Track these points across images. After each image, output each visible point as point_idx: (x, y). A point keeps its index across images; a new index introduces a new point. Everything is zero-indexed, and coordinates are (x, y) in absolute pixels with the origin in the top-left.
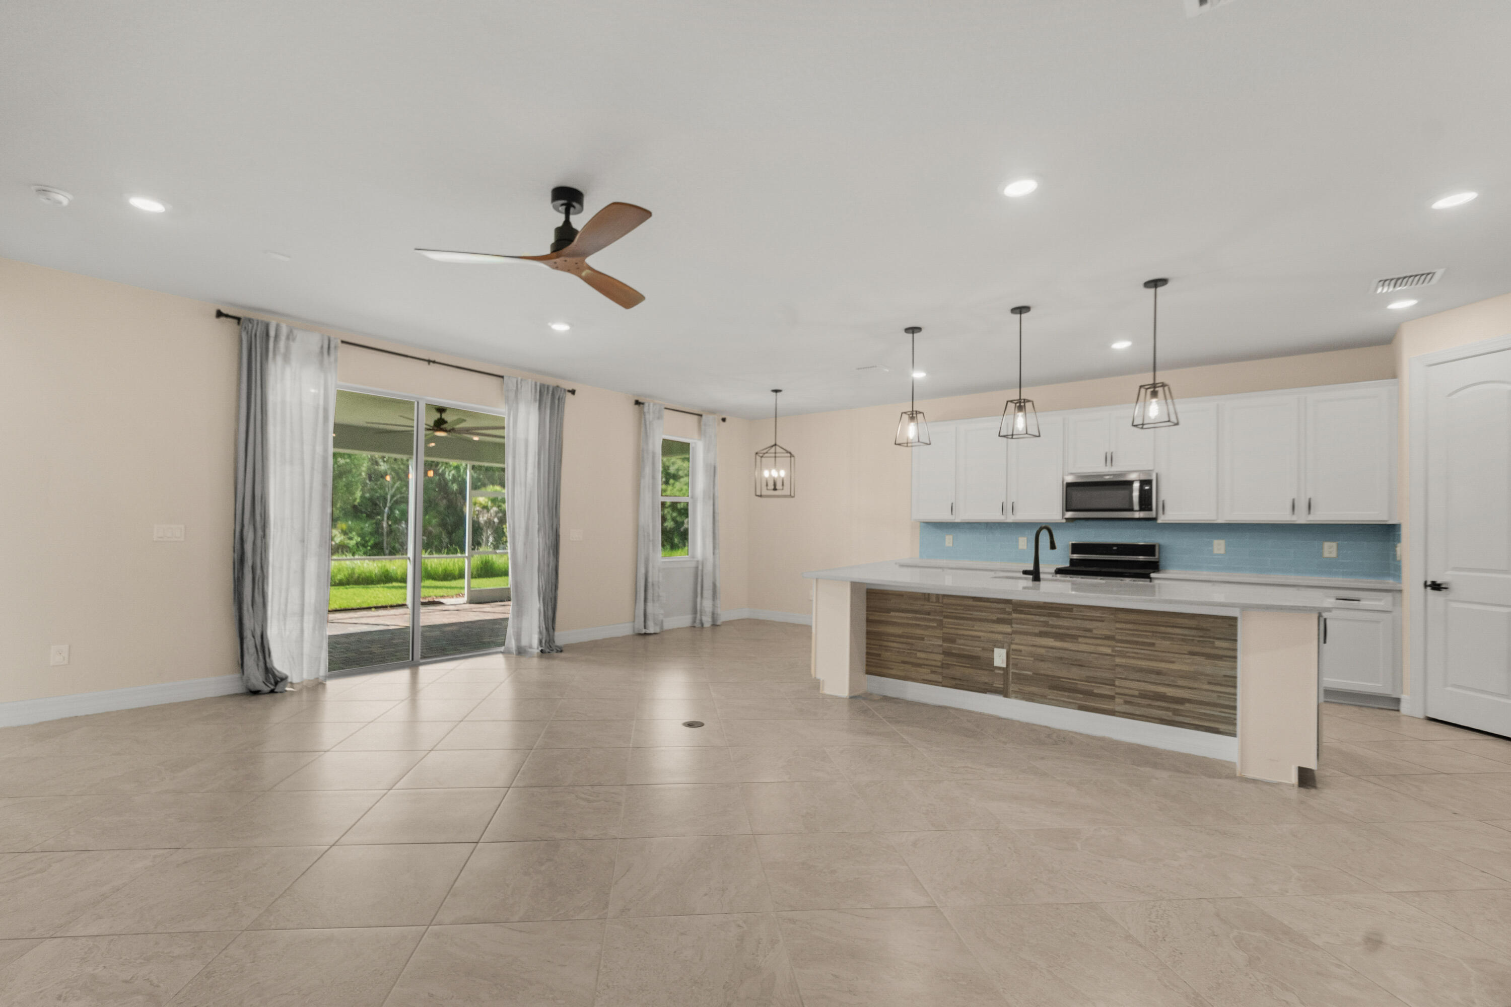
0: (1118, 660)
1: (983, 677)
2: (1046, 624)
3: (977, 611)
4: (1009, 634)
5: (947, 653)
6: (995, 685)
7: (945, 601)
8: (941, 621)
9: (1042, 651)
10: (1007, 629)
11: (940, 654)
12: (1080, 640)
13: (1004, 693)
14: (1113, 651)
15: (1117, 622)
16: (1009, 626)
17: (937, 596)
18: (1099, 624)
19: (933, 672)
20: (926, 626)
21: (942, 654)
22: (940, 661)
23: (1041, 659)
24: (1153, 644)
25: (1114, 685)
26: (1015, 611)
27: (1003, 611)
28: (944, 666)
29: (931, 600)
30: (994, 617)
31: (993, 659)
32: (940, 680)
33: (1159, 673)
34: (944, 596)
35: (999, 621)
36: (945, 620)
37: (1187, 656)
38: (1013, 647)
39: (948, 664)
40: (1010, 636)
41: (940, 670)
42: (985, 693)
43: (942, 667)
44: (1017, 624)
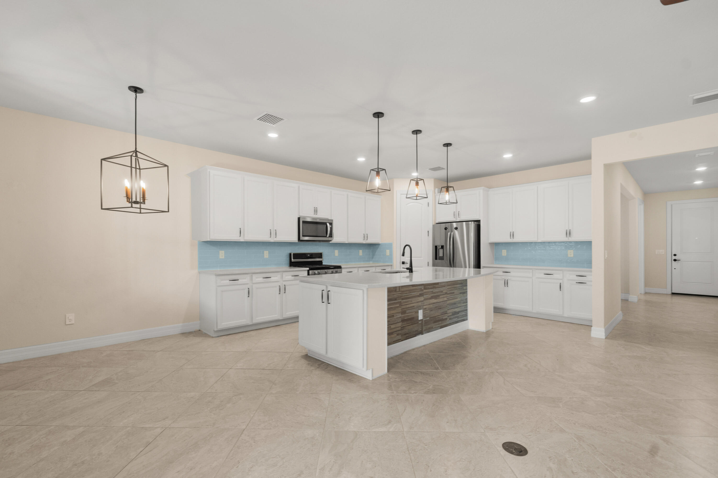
0: (448, 302)
1: (415, 328)
2: (433, 292)
3: (413, 292)
4: (423, 301)
5: (403, 321)
6: (419, 330)
7: (403, 290)
8: (401, 302)
9: (431, 306)
10: (422, 299)
11: (400, 322)
12: (441, 297)
13: (421, 333)
14: (447, 298)
15: (448, 286)
16: (423, 297)
17: (399, 287)
18: (444, 288)
19: (398, 335)
20: (395, 307)
21: (401, 322)
22: (400, 327)
23: (431, 310)
24: (454, 293)
25: (447, 313)
26: (425, 289)
27: (422, 290)
28: (403, 328)
29: (397, 291)
30: (418, 294)
31: (418, 316)
32: (400, 338)
33: (455, 304)
34: (402, 286)
35: (421, 295)
36: (402, 301)
37: (459, 295)
38: (425, 307)
39: (403, 327)
40: (423, 302)
41: (400, 332)
42: (416, 336)
43: (401, 330)
44: (425, 295)
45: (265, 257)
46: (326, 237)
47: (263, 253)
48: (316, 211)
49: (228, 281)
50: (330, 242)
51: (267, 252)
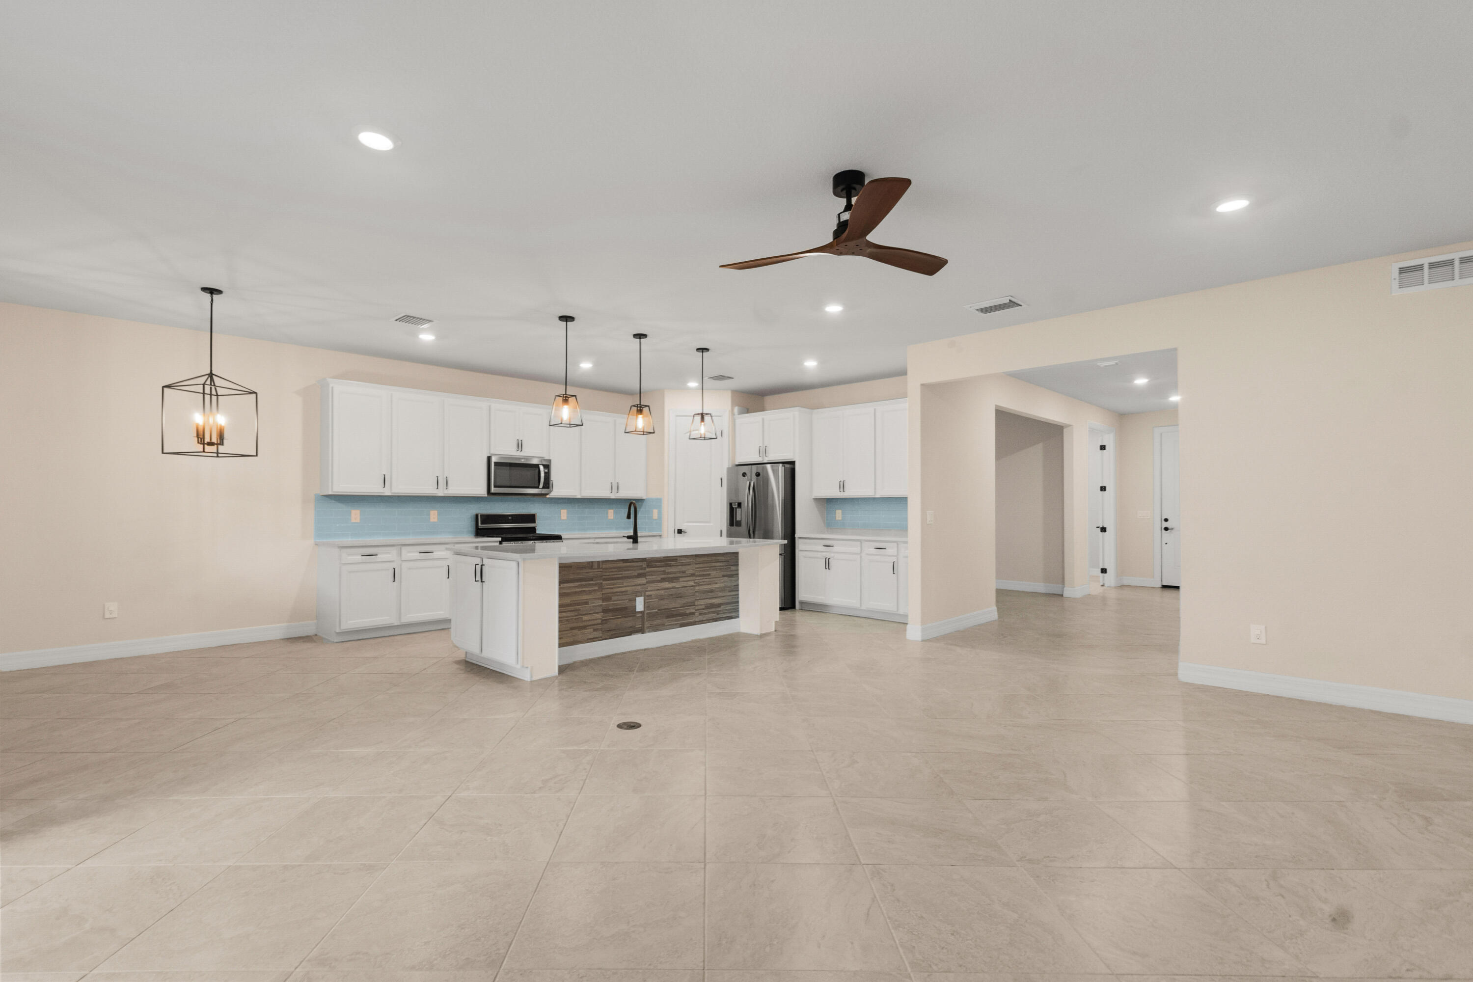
0: (697, 588)
1: (628, 622)
2: (664, 572)
3: (625, 571)
4: (645, 585)
5: (605, 611)
6: (637, 626)
7: (604, 566)
8: (602, 583)
9: (662, 592)
10: (643, 580)
11: (600, 612)
12: (681, 579)
13: (642, 631)
14: (695, 583)
15: (696, 564)
16: (644, 578)
17: (599, 562)
18: (689, 567)
19: (595, 630)
20: (590, 590)
21: (602, 612)
22: (600, 619)
23: (661, 598)
24: (709, 575)
25: (695, 605)
26: (648, 566)
27: (641, 568)
28: (604, 622)
29: (593, 568)
30: (635, 573)
31: (636, 606)
32: (601, 635)
33: (712, 591)
34: (603, 562)
35: (640, 576)
36: (604, 582)
37: (722, 578)
38: (647, 593)
39: (606, 620)
40: (645, 586)
41: (600, 627)
42: (631, 635)
43: (602, 624)
44: (649, 576)
45: (432, 520)
46: (538, 487)
47: (429, 514)
48: (520, 446)
49: (360, 557)
50: (548, 496)
51: (436, 512)
